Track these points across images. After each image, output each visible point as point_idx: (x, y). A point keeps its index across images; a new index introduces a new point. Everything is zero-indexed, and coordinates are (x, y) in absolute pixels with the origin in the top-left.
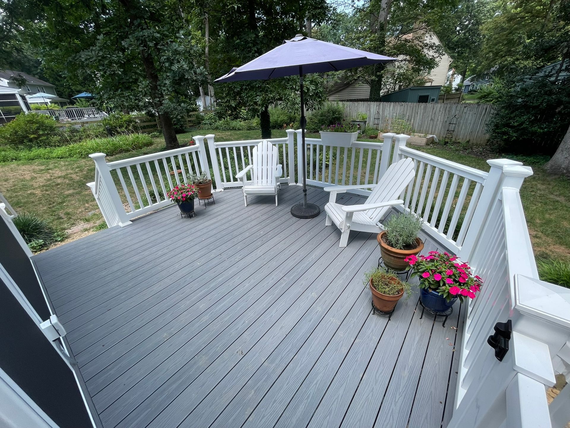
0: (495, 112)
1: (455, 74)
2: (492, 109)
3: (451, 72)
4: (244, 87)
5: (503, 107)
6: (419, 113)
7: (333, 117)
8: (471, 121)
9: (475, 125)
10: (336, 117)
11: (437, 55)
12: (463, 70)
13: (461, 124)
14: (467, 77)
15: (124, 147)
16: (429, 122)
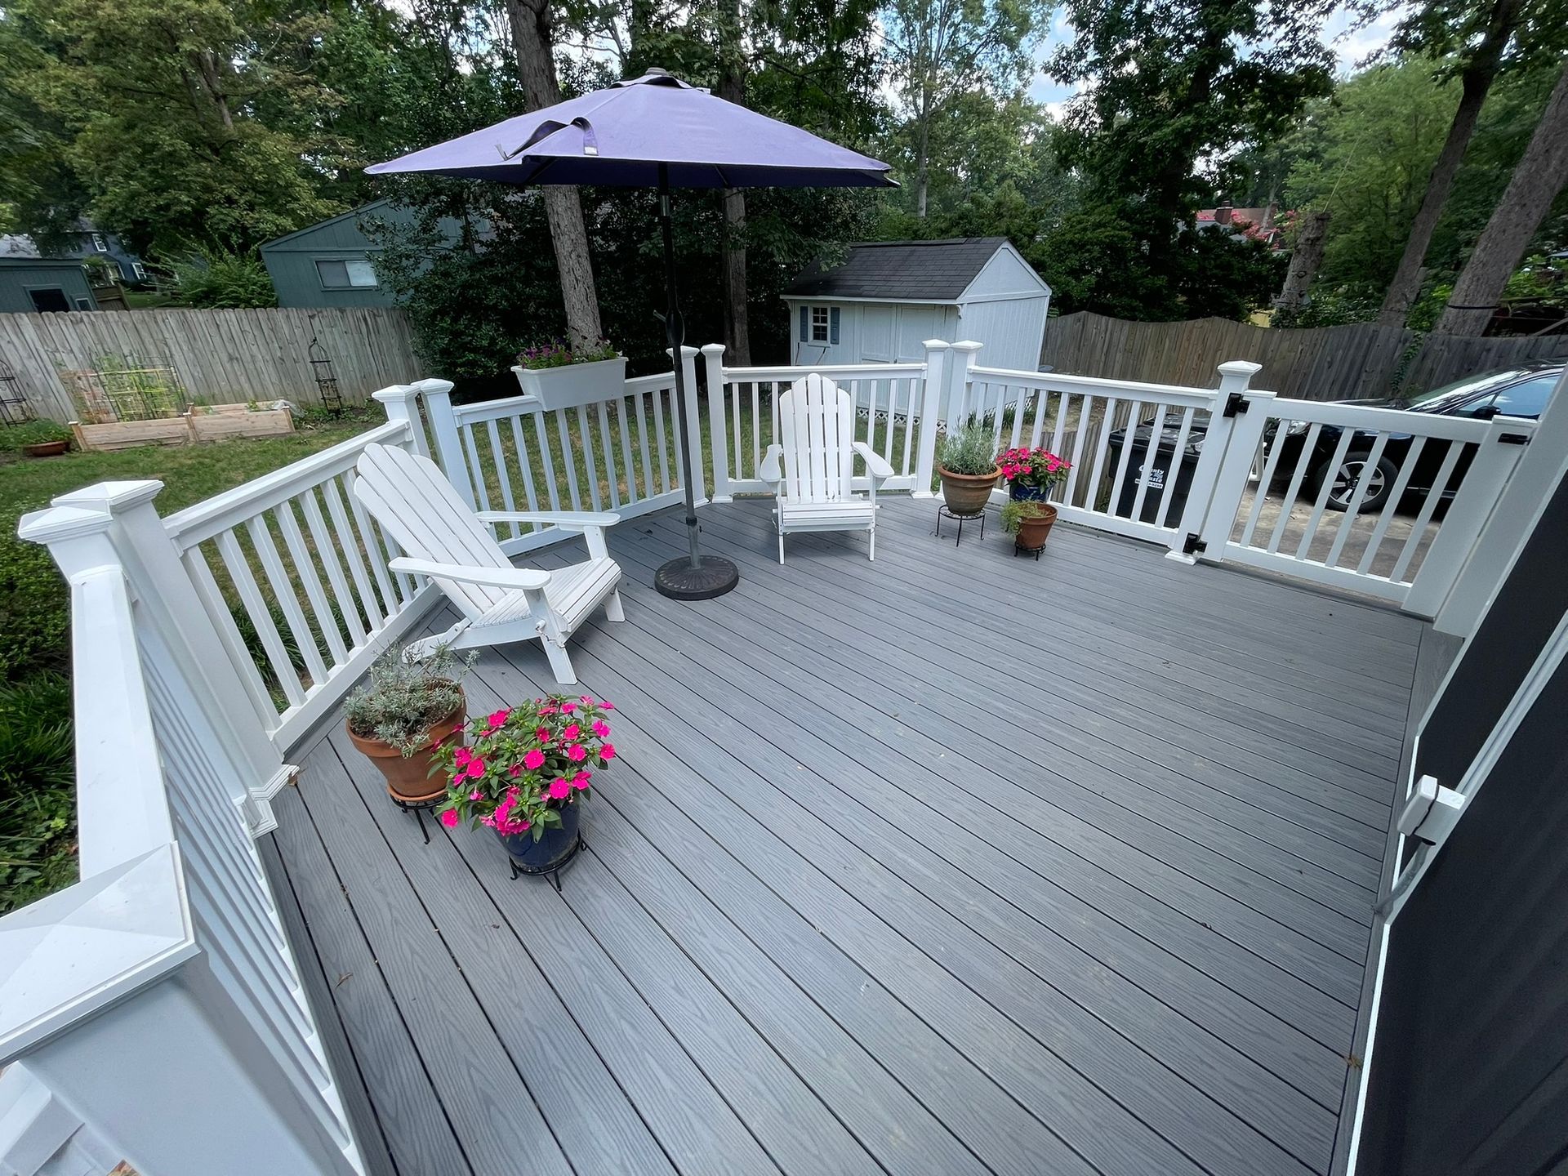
16: (228, 366)
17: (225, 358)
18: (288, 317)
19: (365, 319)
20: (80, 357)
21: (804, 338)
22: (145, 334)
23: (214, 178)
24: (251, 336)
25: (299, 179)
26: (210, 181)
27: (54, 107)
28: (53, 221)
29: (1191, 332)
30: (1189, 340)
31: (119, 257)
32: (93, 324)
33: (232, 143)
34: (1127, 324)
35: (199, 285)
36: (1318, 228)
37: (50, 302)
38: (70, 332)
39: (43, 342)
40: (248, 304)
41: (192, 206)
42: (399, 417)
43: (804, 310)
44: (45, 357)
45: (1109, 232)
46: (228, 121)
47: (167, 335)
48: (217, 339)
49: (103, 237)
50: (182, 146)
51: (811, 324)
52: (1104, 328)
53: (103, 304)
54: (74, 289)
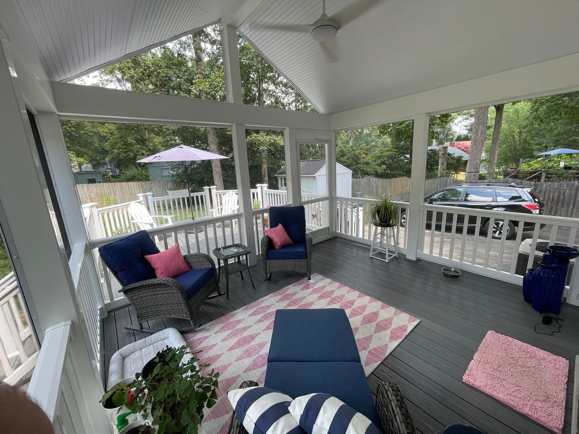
16: (129, 196)
17: (129, 194)
18: (146, 183)
19: (165, 183)
20: (95, 194)
21: (282, 186)
22: (111, 188)
23: (140, 149)
24: (136, 188)
25: (162, 148)
26: (139, 149)
27: (105, 134)
28: (98, 160)
29: (398, 181)
30: (398, 184)
31: (113, 169)
32: (100, 186)
33: (146, 140)
34: (381, 179)
35: (130, 176)
36: (444, 150)
37: (92, 181)
38: (94, 188)
39: (88, 191)
40: (142, 180)
41: (133, 156)
42: (141, 199)
43: (281, 178)
44: (87, 194)
45: (390, 153)
46: (147, 134)
47: (116, 189)
48: (128, 189)
49: (110, 164)
50: (134, 141)
51: (283, 182)
52: (375, 181)
53: (105, 181)
54: (99, 178)
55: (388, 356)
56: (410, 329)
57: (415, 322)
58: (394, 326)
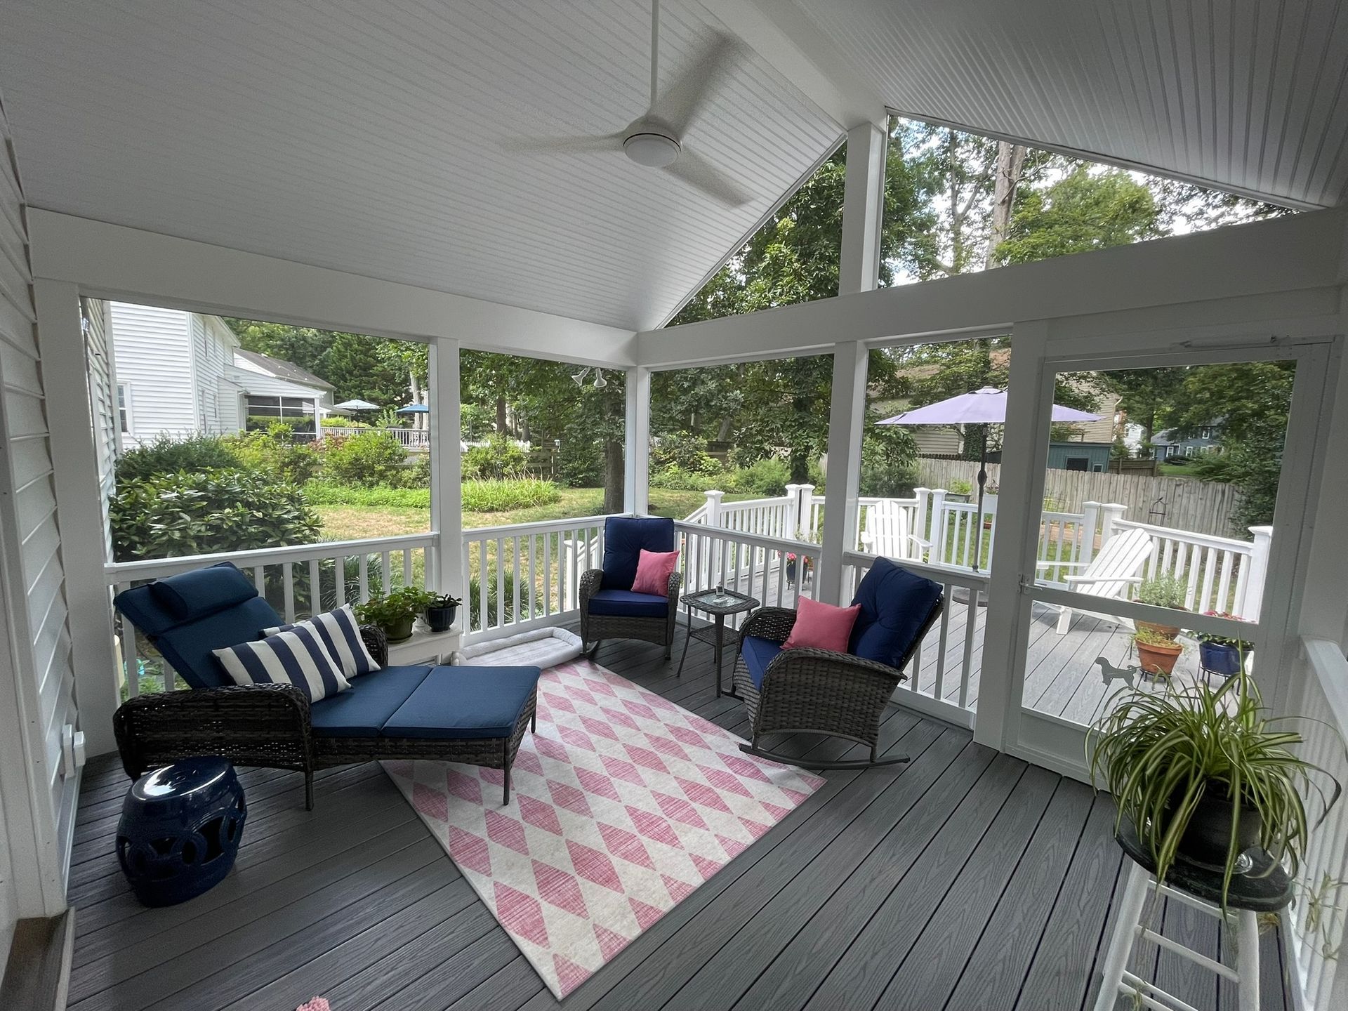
0: (1244, 498)
1: (1128, 422)
2: (1235, 493)
3: (1117, 419)
4: (788, 423)
5: (1258, 491)
6: (1079, 489)
7: (900, 482)
8: (1196, 511)
9: (1206, 520)
10: (905, 484)
11: (1097, 391)
12: (1145, 416)
13: (1176, 516)
14: (1158, 431)
15: (522, 500)
55: (458, 870)
56: (528, 948)
57: (556, 978)
58: (548, 909)
